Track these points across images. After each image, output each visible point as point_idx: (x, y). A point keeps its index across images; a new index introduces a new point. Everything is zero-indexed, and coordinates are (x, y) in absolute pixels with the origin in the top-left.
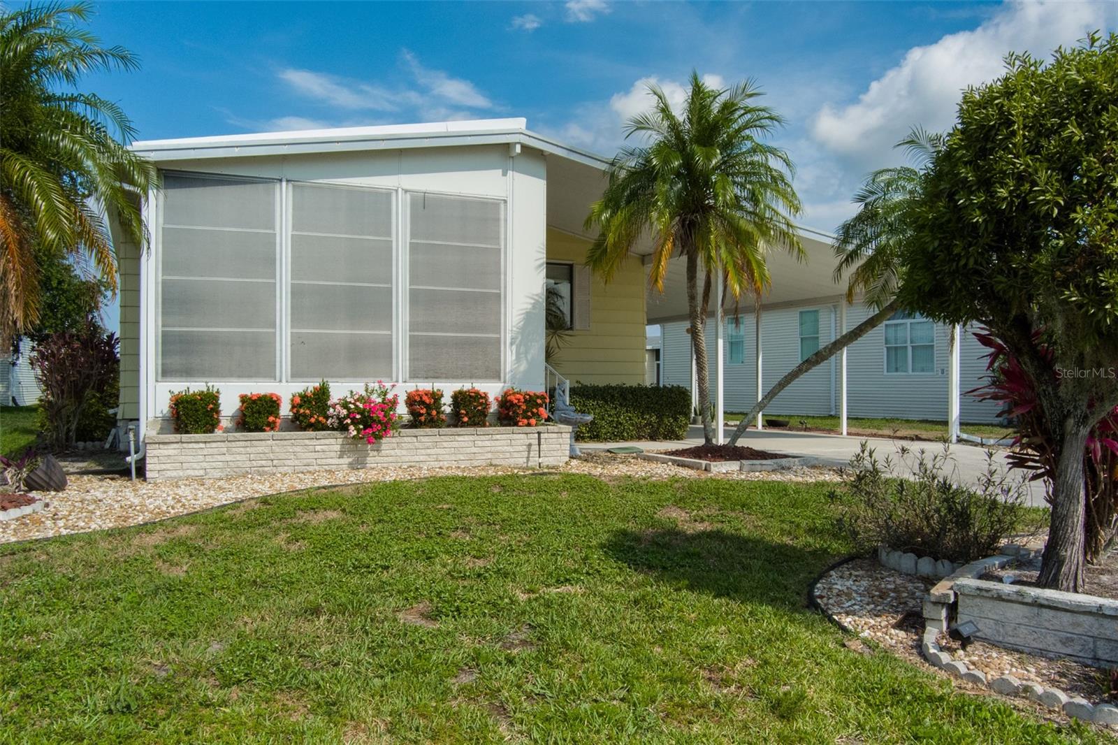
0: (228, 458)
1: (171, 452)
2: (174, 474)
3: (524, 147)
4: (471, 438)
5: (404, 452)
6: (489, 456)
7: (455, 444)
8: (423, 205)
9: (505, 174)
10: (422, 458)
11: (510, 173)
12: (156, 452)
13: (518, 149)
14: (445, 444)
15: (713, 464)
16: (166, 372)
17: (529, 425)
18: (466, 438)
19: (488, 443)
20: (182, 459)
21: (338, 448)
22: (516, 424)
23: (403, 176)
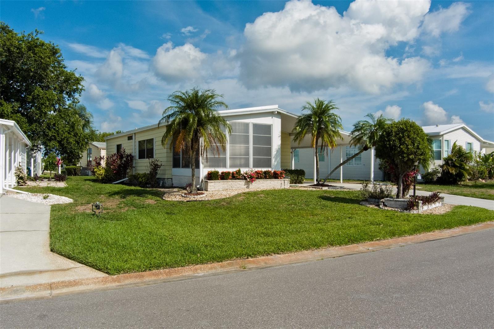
0: (223, 186)
1: (213, 184)
2: (213, 189)
3: (277, 112)
4: (270, 181)
5: (257, 185)
6: (273, 186)
7: (267, 183)
8: (256, 126)
9: (272, 118)
10: (260, 186)
11: (273, 117)
12: (210, 184)
13: (276, 112)
14: (265, 183)
15: (323, 187)
16: (205, 167)
17: (281, 178)
18: (269, 181)
19: (273, 183)
20: (215, 186)
21: (244, 184)
22: (278, 178)
23: (251, 119)
